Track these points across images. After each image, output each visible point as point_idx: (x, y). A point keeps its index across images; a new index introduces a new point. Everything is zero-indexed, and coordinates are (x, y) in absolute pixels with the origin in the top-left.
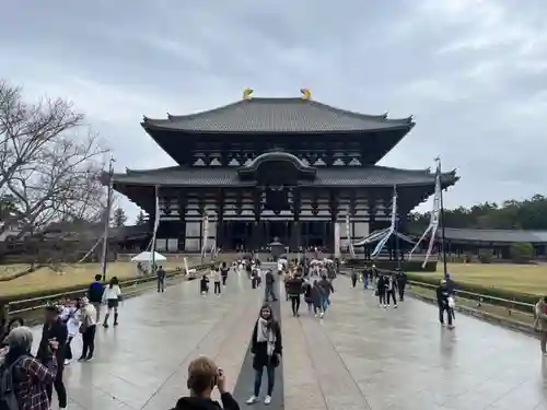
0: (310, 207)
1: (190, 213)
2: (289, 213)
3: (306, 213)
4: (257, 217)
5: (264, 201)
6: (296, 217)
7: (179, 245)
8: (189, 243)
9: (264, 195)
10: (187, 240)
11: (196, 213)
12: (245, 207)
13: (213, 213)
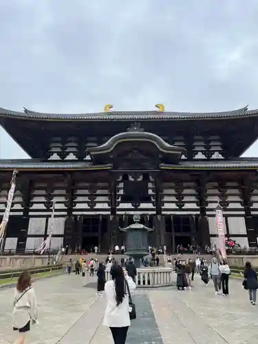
0: (174, 199)
1: (35, 206)
2: (150, 206)
3: (170, 206)
4: (113, 211)
5: (121, 192)
6: (159, 210)
7: (18, 245)
8: (31, 243)
9: (121, 185)
10: (29, 239)
11: (42, 207)
12: (98, 199)
13: (62, 206)
